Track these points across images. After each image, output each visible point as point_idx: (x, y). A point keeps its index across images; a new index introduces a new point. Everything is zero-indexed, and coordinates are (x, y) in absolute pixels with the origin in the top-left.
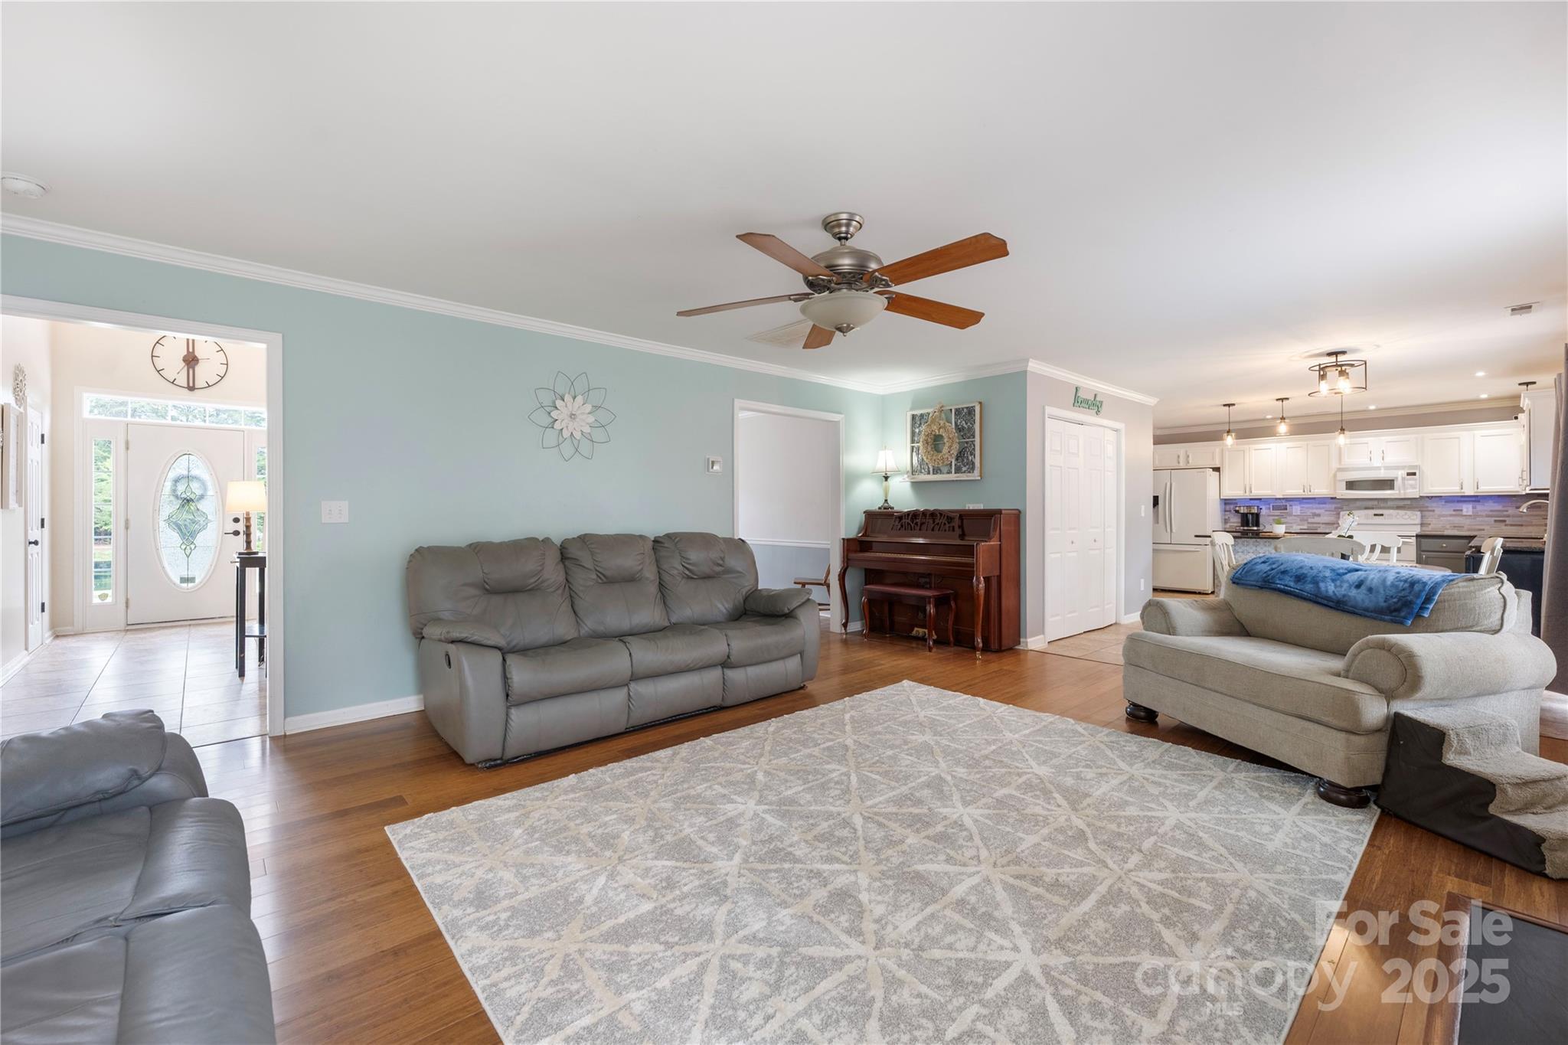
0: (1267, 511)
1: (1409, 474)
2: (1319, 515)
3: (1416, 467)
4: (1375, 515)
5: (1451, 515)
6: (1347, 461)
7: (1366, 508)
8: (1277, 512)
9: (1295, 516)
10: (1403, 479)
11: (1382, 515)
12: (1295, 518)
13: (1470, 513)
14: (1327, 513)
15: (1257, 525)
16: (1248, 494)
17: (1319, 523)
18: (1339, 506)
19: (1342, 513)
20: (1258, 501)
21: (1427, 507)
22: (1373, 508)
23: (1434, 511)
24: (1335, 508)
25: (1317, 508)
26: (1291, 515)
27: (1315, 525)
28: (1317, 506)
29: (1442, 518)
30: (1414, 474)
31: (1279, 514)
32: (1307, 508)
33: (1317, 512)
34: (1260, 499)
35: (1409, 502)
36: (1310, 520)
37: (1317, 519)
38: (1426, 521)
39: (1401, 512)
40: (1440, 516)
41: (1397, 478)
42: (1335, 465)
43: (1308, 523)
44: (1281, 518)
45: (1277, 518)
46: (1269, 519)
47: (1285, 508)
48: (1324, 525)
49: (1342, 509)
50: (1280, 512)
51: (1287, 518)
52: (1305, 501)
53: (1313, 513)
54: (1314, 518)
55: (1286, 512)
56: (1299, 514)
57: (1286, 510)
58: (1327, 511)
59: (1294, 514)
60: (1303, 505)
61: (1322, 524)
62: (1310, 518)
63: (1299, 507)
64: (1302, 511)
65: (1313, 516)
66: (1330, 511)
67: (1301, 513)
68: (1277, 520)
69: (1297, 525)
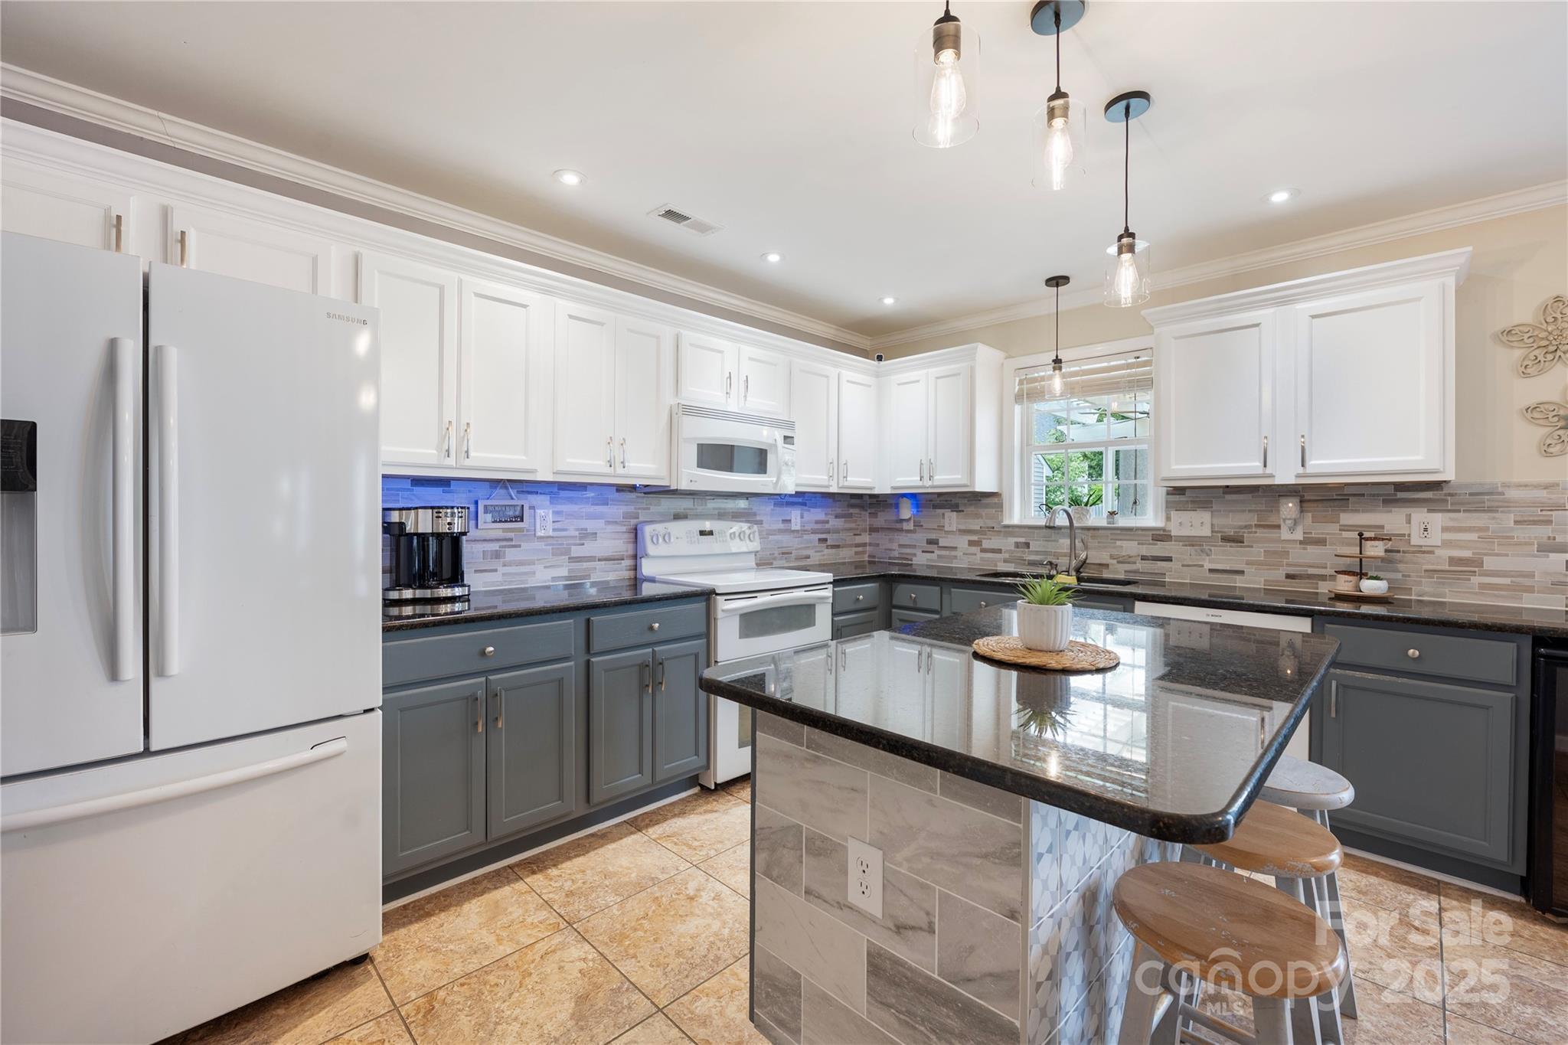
0: (476, 523)
1: (786, 441)
2: (593, 536)
4: (702, 533)
5: (781, 531)
8: (502, 530)
9: (543, 538)
10: (780, 449)
11: (711, 533)
12: (541, 545)
13: (798, 528)
14: (610, 528)
15: (456, 577)
18: (631, 509)
20: (437, 491)
22: (692, 516)
25: (588, 517)
26: (532, 536)
27: (585, 565)
30: (792, 440)
31: (500, 534)
32: (571, 516)
33: (591, 525)
36: (576, 551)
37: (590, 548)
41: (772, 446)
42: (668, 397)
43: (571, 560)
44: (505, 547)
45: (495, 546)
46: (473, 553)
47: (517, 513)
48: (603, 563)
49: (638, 518)
50: (505, 530)
51: (519, 546)
52: (564, 494)
53: (582, 529)
54: (583, 544)
55: (521, 530)
56: (551, 533)
57: (522, 520)
58: (608, 523)
59: (540, 533)
60: (560, 508)
61: (599, 560)
62: (575, 545)
63: (551, 511)
64: (557, 525)
65: (581, 538)
66: (616, 523)
67: (554, 530)
68: (497, 555)
69: (545, 567)
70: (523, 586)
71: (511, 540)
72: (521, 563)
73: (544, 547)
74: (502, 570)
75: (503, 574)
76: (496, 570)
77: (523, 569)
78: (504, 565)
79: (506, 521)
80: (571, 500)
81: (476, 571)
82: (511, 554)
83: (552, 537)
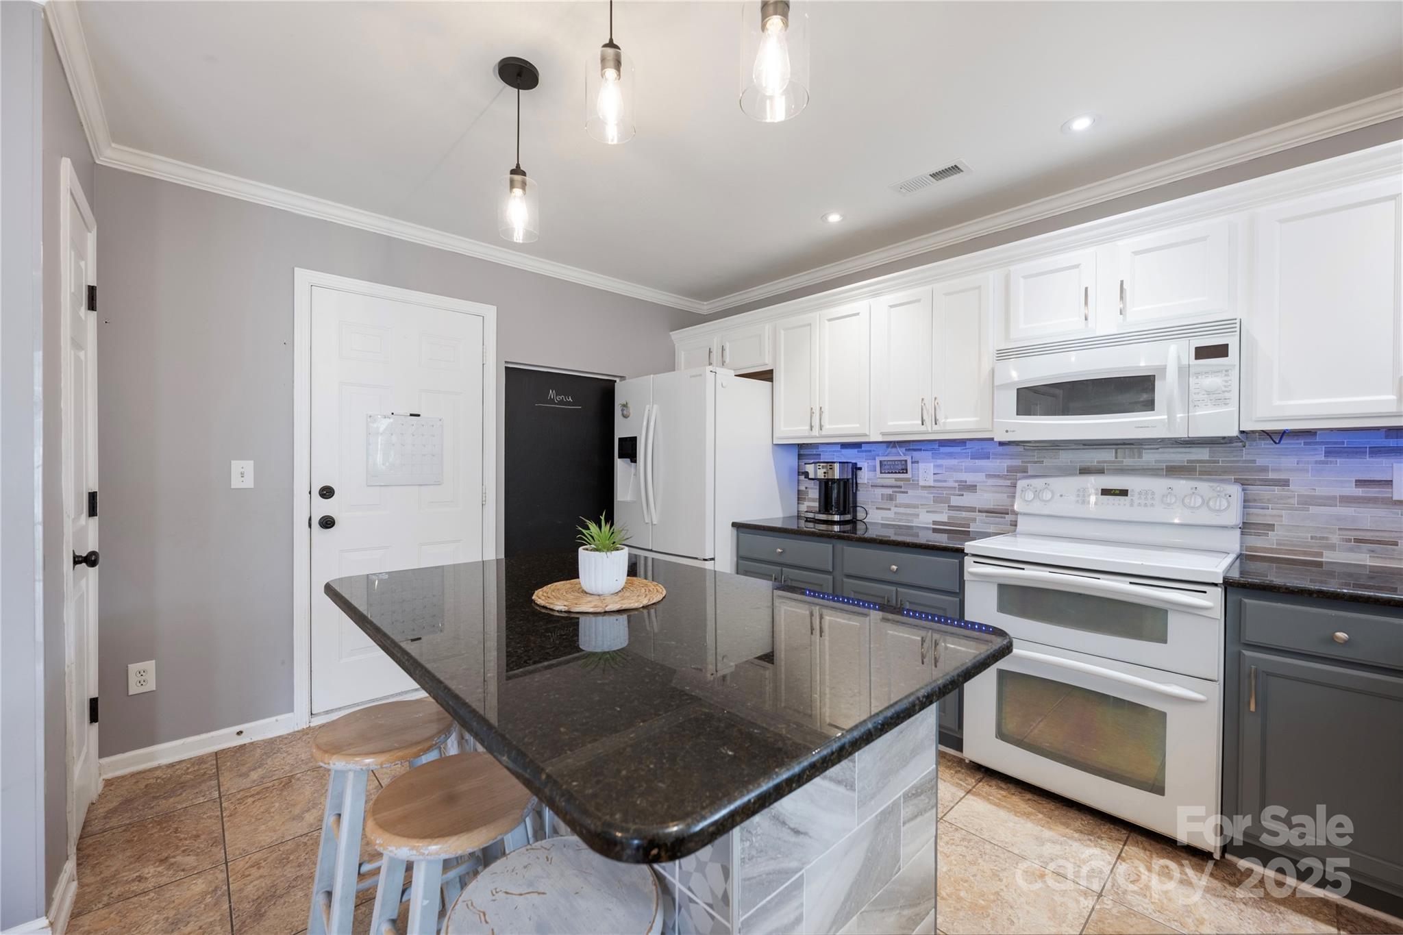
0: (872, 474)
1: (1202, 353)
2: (972, 488)
3: (1230, 325)
4: (1107, 494)
5: (1351, 500)
6: (1028, 329)
7: (1085, 471)
8: (890, 479)
9: (924, 487)
10: (1184, 372)
11: (1124, 493)
12: (925, 493)
14: (991, 482)
16: (816, 432)
17: (972, 509)
18: (1017, 462)
19: (1021, 484)
20: (854, 451)
21: (1264, 469)
22: (1100, 471)
23: (1285, 483)
24: (1011, 469)
25: (968, 470)
26: (916, 486)
27: (964, 514)
28: (968, 462)
29: (1313, 510)
30: (1220, 351)
31: (893, 482)
32: (951, 469)
33: (970, 478)
34: (857, 445)
35: (1203, 454)
36: (955, 501)
37: (968, 499)
38: (1259, 516)
39: (1182, 485)
40: (1308, 501)
41: (1163, 369)
42: (995, 342)
43: (951, 508)
44: (896, 492)
45: (889, 491)
46: (875, 495)
47: (904, 467)
48: (984, 514)
49: (1027, 472)
50: (897, 480)
51: (907, 492)
52: (943, 450)
53: (961, 481)
54: (962, 495)
55: (908, 480)
56: (932, 484)
57: (907, 473)
58: (989, 476)
59: (922, 483)
60: (940, 462)
61: (980, 511)
62: (954, 495)
63: (932, 464)
64: (938, 477)
65: (960, 489)
66: (998, 476)
67: (935, 481)
68: (891, 498)
69: (927, 512)
70: (909, 524)
71: (901, 487)
72: (908, 506)
73: (926, 495)
74: (894, 509)
75: (895, 513)
76: (890, 509)
77: (908, 511)
78: (896, 506)
79: (896, 473)
80: (951, 455)
81: (877, 508)
82: (901, 498)
83: (933, 487)
